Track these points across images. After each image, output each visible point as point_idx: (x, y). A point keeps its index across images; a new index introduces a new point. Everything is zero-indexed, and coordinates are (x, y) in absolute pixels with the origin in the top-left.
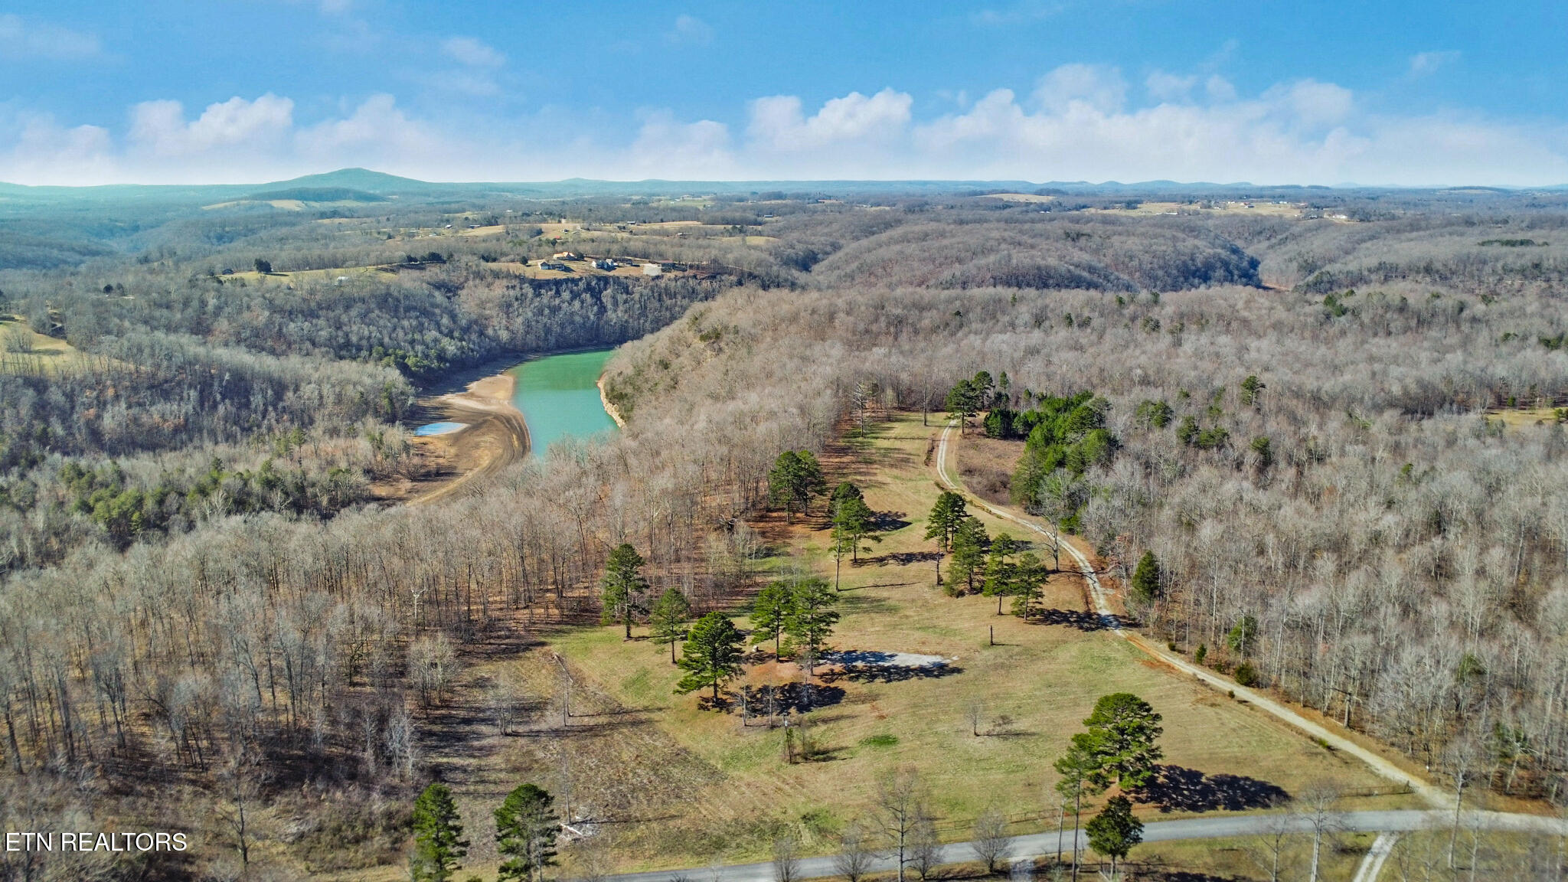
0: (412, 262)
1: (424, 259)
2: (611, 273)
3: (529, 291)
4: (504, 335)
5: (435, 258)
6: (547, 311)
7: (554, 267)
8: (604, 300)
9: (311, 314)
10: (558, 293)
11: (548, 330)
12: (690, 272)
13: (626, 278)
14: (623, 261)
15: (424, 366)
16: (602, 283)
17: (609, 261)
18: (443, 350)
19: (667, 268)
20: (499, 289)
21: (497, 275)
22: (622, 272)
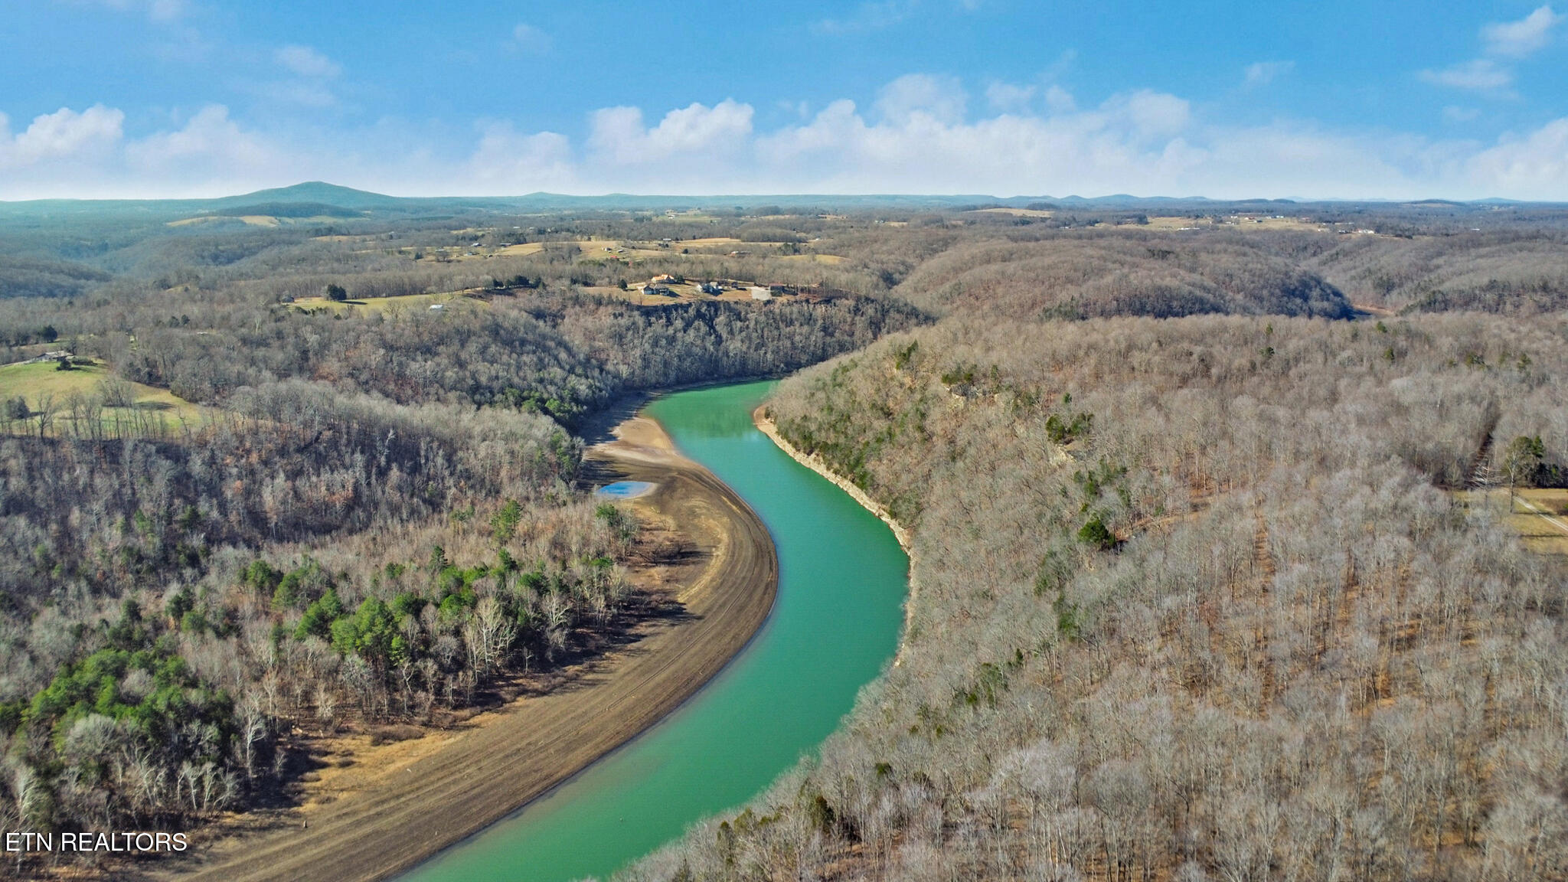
0: (497, 288)
1: (510, 283)
2: (719, 298)
3: (640, 321)
4: (624, 370)
5: (522, 282)
6: (664, 342)
7: (658, 292)
8: (718, 328)
9: (428, 351)
10: (669, 322)
11: (666, 364)
12: (800, 296)
13: (736, 303)
14: (727, 284)
15: (569, 412)
16: (713, 309)
17: (714, 284)
18: (574, 390)
19: (778, 291)
20: (605, 318)
21: (599, 302)
22: (730, 296)
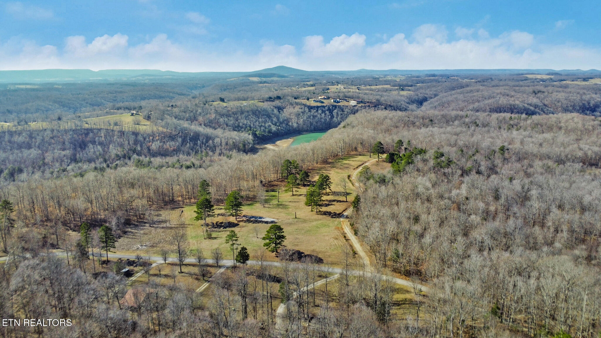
0: (270, 99)
1: (275, 98)
2: (338, 104)
3: (307, 109)
4: (295, 125)
5: (279, 98)
6: (312, 117)
7: (318, 101)
8: (334, 114)
10: (317, 111)
11: (311, 124)
12: (367, 104)
13: (343, 106)
14: (343, 100)
15: (262, 135)
16: (334, 108)
17: (338, 100)
18: (271, 129)
19: (359, 103)
20: (297, 109)
21: (297, 104)
22: (342, 103)
